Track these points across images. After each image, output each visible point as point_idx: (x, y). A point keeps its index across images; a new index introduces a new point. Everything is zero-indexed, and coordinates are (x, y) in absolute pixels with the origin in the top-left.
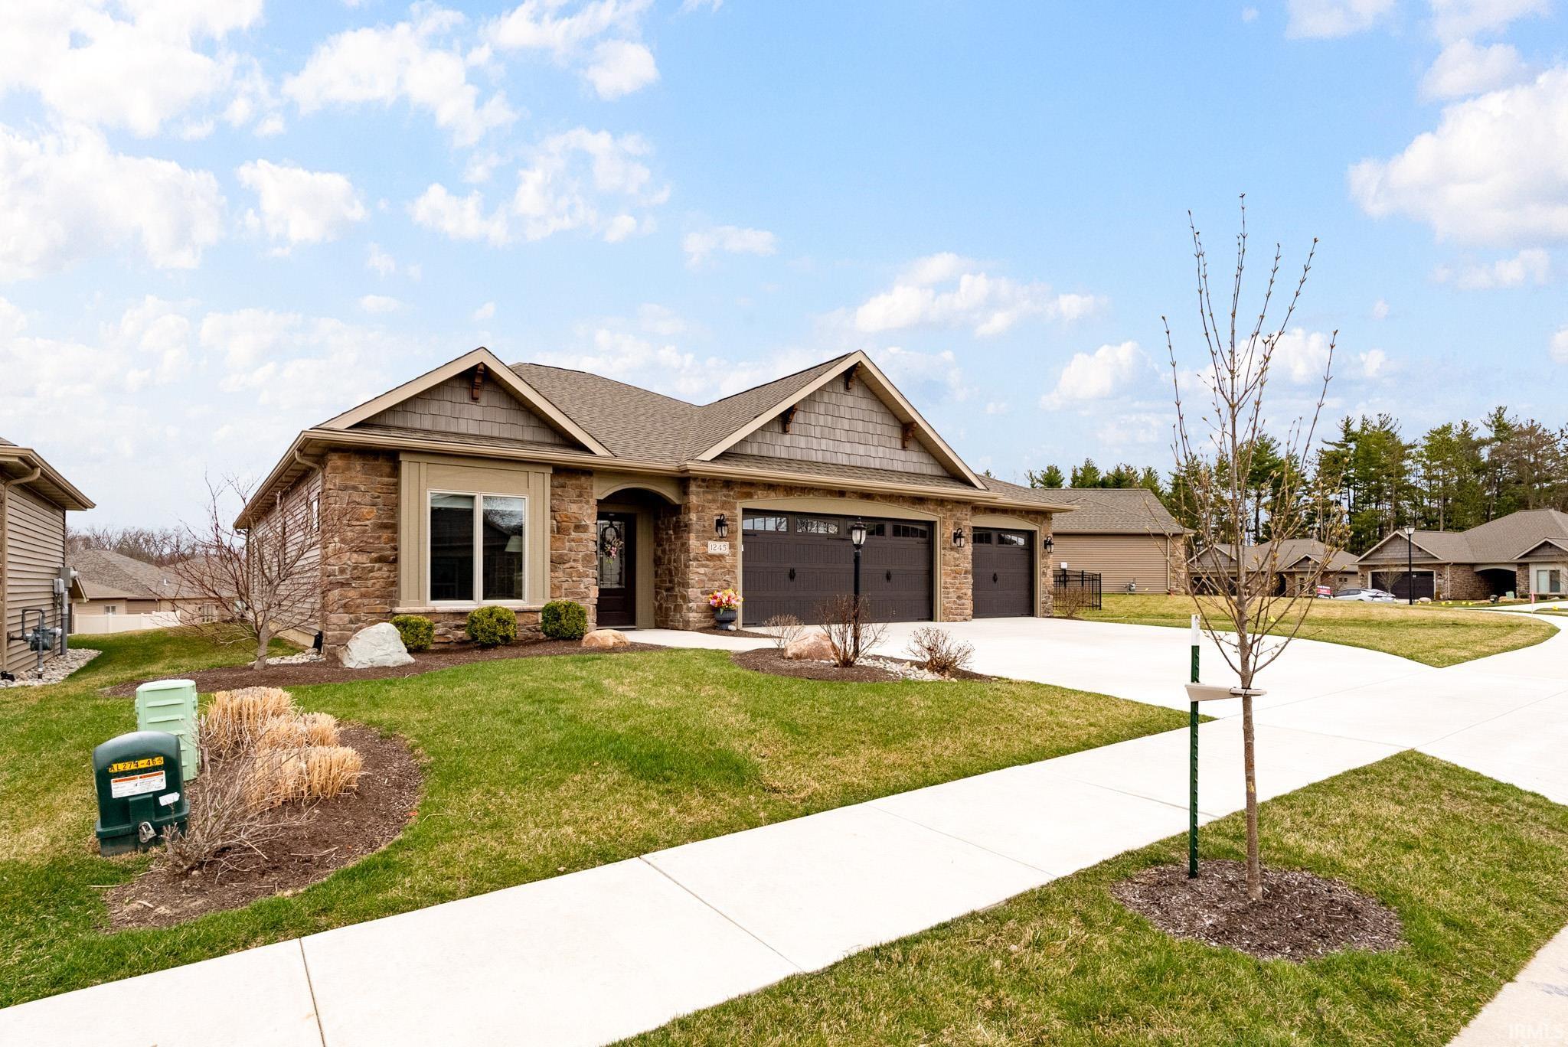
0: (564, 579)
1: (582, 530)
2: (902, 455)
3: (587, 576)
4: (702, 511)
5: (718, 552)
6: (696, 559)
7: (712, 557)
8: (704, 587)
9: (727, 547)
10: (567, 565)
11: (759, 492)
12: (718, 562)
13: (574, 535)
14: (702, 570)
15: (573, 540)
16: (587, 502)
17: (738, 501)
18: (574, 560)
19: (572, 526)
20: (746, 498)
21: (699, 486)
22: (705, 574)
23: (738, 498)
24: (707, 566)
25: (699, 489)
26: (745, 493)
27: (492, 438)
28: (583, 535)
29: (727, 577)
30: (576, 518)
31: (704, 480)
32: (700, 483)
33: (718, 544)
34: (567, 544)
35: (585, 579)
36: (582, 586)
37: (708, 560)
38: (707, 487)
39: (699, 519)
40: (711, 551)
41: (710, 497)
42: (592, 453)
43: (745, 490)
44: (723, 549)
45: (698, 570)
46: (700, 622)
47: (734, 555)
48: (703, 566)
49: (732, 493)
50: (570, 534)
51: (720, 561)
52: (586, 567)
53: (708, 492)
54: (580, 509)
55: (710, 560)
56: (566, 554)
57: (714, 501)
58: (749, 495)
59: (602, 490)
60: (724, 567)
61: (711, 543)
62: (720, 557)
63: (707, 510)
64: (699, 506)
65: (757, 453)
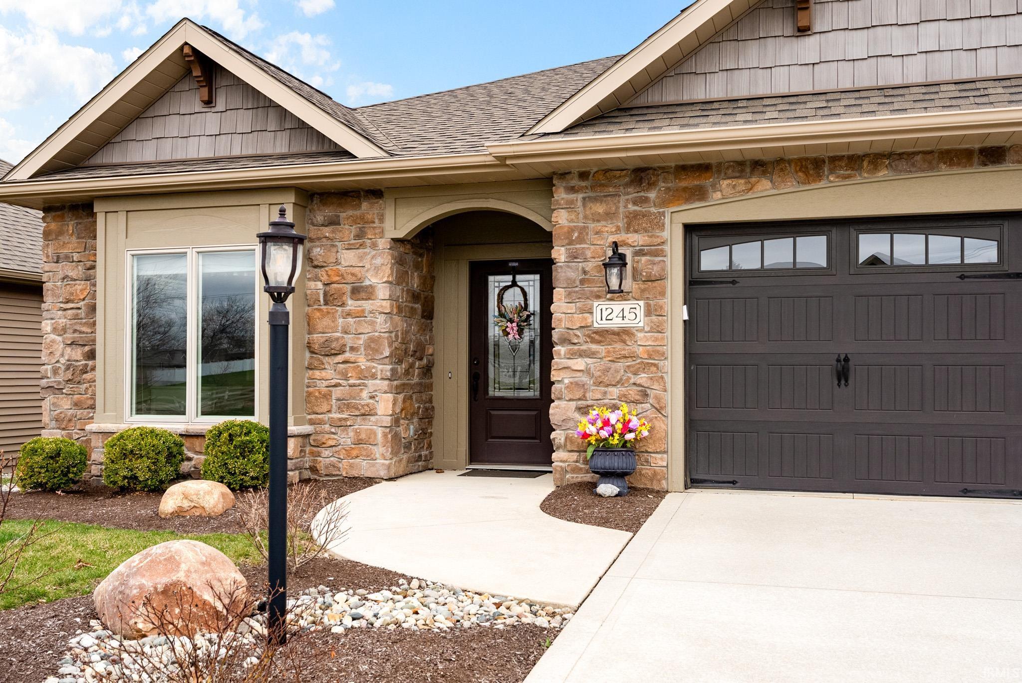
0: (334, 382)
1: (363, 295)
3: (374, 377)
4: (581, 240)
5: (617, 323)
6: (565, 341)
7: (602, 335)
8: (584, 398)
9: (641, 312)
10: (340, 358)
11: (725, 183)
12: (618, 346)
13: (351, 304)
14: (579, 364)
15: (349, 314)
16: (374, 246)
17: (668, 211)
18: (352, 349)
19: (348, 288)
20: (688, 200)
21: (572, 190)
22: (587, 371)
23: (664, 203)
24: (591, 354)
25: (572, 196)
26: (685, 189)
28: (367, 305)
29: (642, 378)
30: (353, 274)
31: (583, 175)
32: (575, 182)
33: (617, 306)
34: (341, 320)
35: (370, 382)
36: (365, 394)
37: (593, 341)
38: (592, 188)
39: (573, 257)
40: (599, 323)
41: (600, 208)
42: (352, 156)
43: (684, 184)
44: (629, 316)
45: (572, 363)
46: (575, 470)
47: (658, 329)
48: (582, 354)
49: (652, 195)
50: (343, 305)
51: (624, 342)
52: (372, 360)
53: (595, 199)
54: (361, 258)
55: (598, 342)
56: (337, 339)
57: (609, 216)
58: (699, 194)
59: (400, 222)
60: (633, 356)
61: (598, 306)
62: (623, 334)
63: (591, 236)
64: (571, 230)
65: (744, 93)
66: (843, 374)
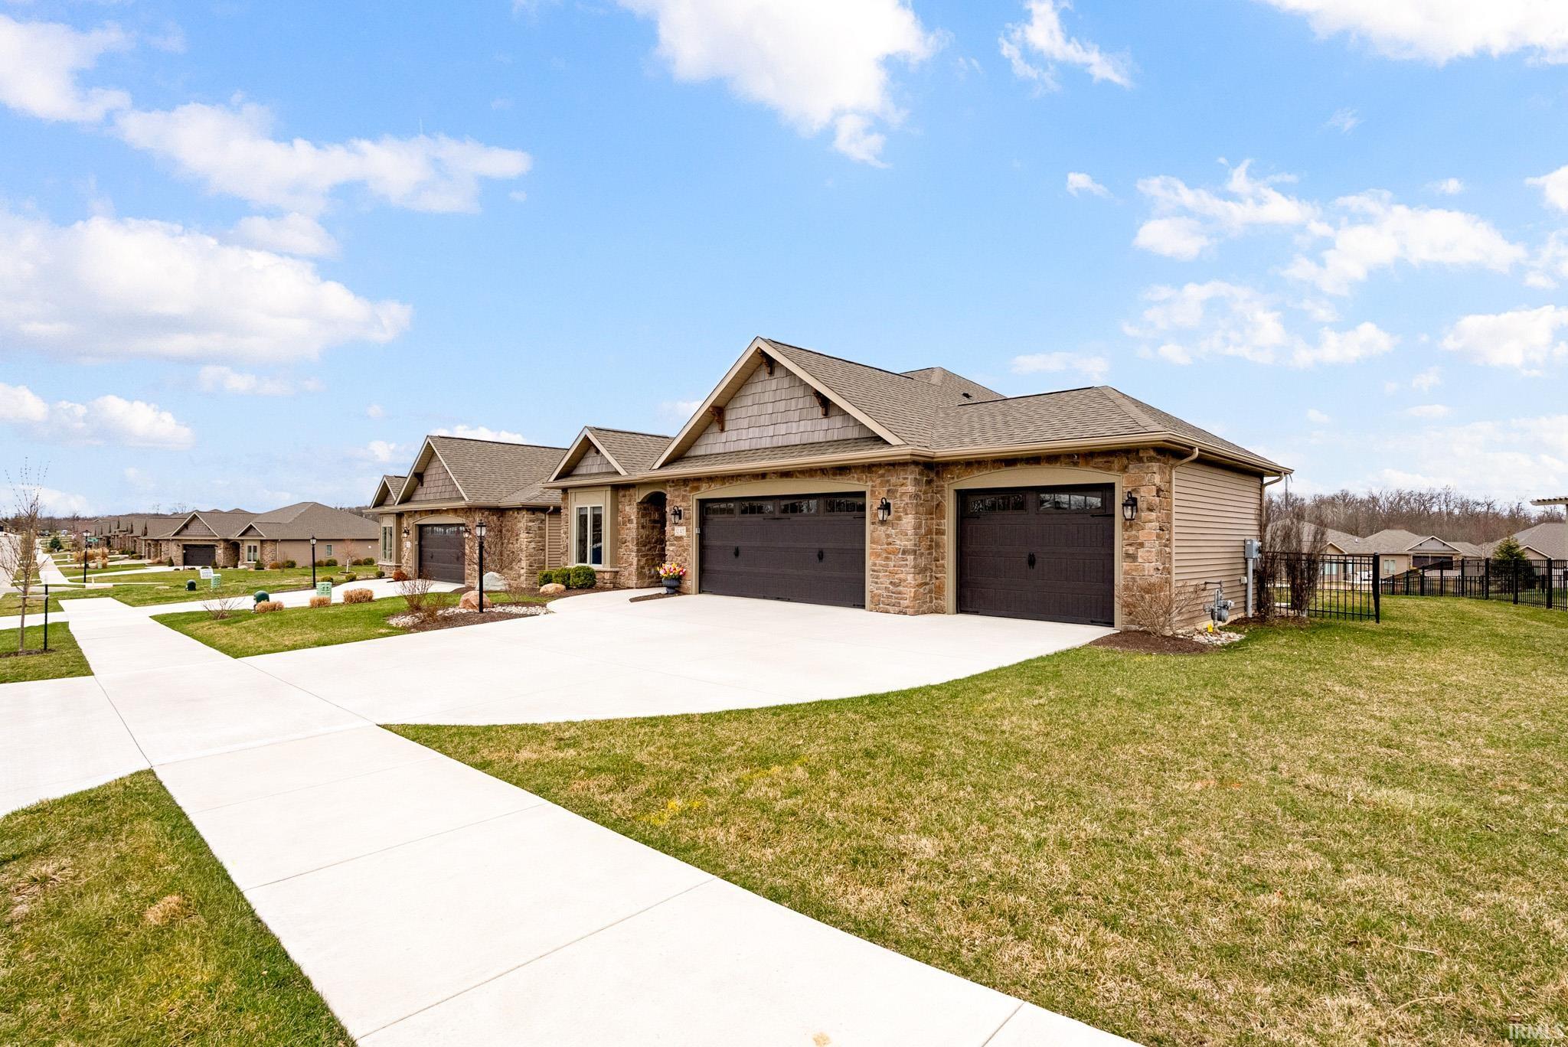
2: (825, 423)
4: (672, 505)
5: (680, 534)
6: (670, 541)
7: (678, 539)
9: (685, 530)
10: (625, 545)
12: (682, 542)
13: (628, 526)
17: (692, 494)
19: (627, 520)
22: (674, 550)
23: (690, 492)
24: (675, 545)
25: (672, 489)
27: (591, 475)
28: (632, 526)
29: (687, 554)
30: (628, 515)
31: (673, 482)
32: (671, 484)
33: (680, 528)
35: (632, 553)
36: (631, 558)
37: (676, 541)
39: (671, 511)
40: (677, 534)
41: (677, 493)
44: (683, 532)
45: (671, 547)
47: (692, 535)
48: (673, 545)
49: (688, 489)
53: (676, 490)
54: (630, 509)
57: (679, 496)
58: (697, 489)
59: (641, 495)
60: (683, 545)
61: (677, 529)
62: (683, 538)
64: (670, 502)
65: (704, 453)
66: (737, 554)
